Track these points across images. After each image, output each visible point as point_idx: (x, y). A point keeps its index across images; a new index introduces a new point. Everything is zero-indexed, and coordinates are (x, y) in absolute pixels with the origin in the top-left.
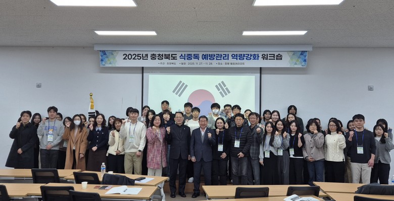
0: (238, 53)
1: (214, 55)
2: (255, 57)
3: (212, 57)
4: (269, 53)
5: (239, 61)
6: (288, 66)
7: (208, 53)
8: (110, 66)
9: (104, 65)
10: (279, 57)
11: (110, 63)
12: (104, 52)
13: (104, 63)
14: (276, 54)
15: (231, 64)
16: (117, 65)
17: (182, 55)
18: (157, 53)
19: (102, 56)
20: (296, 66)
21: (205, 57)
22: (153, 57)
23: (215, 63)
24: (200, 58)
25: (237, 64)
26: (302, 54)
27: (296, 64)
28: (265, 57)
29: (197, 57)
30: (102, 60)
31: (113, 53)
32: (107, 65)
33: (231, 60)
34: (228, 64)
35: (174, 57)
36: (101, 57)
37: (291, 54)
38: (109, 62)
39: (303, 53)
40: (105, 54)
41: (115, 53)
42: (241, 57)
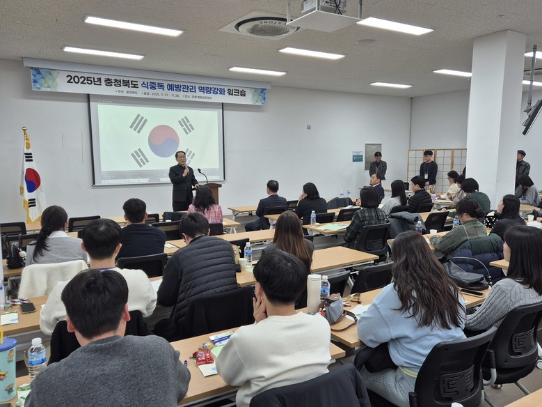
0: (205, 86)
1: (181, 87)
2: (222, 92)
3: (178, 88)
4: (234, 88)
5: (206, 95)
6: (251, 104)
7: (175, 83)
8: (49, 90)
9: (39, 88)
10: (243, 94)
11: (49, 87)
12: (37, 70)
13: (38, 86)
14: (240, 90)
15: (199, 97)
16: (59, 90)
17: (144, 83)
18: (113, 78)
19: (34, 76)
20: (257, 104)
21: (171, 87)
22: (109, 83)
23: (181, 96)
24: (166, 88)
25: (204, 97)
26: (262, 92)
27: (257, 101)
28: (230, 93)
29: (161, 86)
30: (35, 81)
31: (51, 72)
32: (43, 89)
33: (198, 93)
34: (196, 97)
35: (135, 85)
36: (32, 77)
37: (253, 90)
38: (46, 85)
39: (263, 90)
40: (39, 73)
41: (54, 74)
42: (208, 90)
